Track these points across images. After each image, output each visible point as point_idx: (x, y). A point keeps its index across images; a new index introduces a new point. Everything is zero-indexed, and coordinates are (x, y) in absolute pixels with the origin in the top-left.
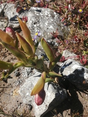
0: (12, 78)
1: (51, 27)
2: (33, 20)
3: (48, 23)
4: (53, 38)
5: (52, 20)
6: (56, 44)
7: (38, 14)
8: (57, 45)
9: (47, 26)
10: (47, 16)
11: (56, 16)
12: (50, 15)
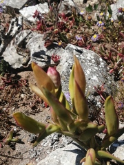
0: (23, 143)
1: (95, 78)
2: (70, 62)
3: (91, 72)
4: (95, 94)
5: (97, 68)
6: (98, 103)
7: (77, 56)
8: (100, 106)
9: (89, 75)
10: (90, 61)
11: (102, 64)
12: (93, 61)
